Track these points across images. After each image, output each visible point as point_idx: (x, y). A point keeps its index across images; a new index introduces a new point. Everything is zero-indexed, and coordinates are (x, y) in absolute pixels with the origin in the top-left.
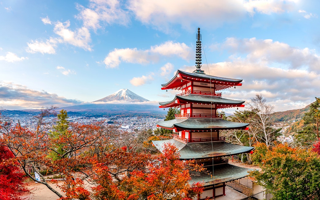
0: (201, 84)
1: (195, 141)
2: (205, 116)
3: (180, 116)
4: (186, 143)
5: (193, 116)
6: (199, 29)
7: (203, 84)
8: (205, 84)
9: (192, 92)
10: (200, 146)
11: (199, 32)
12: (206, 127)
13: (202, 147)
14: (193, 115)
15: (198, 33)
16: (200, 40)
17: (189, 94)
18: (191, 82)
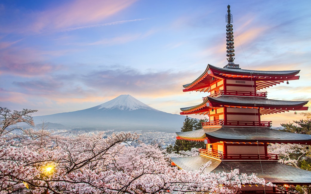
0: (236, 82)
1: (233, 157)
2: (244, 124)
3: (209, 125)
4: (221, 160)
5: (229, 124)
6: (229, 7)
7: (239, 82)
8: (242, 82)
9: (225, 93)
10: (241, 165)
11: (229, 11)
12: (250, 138)
13: (243, 167)
14: (228, 122)
15: (228, 13)
16: (231, 23)
17: (221, 95)
18: (223, 81)
